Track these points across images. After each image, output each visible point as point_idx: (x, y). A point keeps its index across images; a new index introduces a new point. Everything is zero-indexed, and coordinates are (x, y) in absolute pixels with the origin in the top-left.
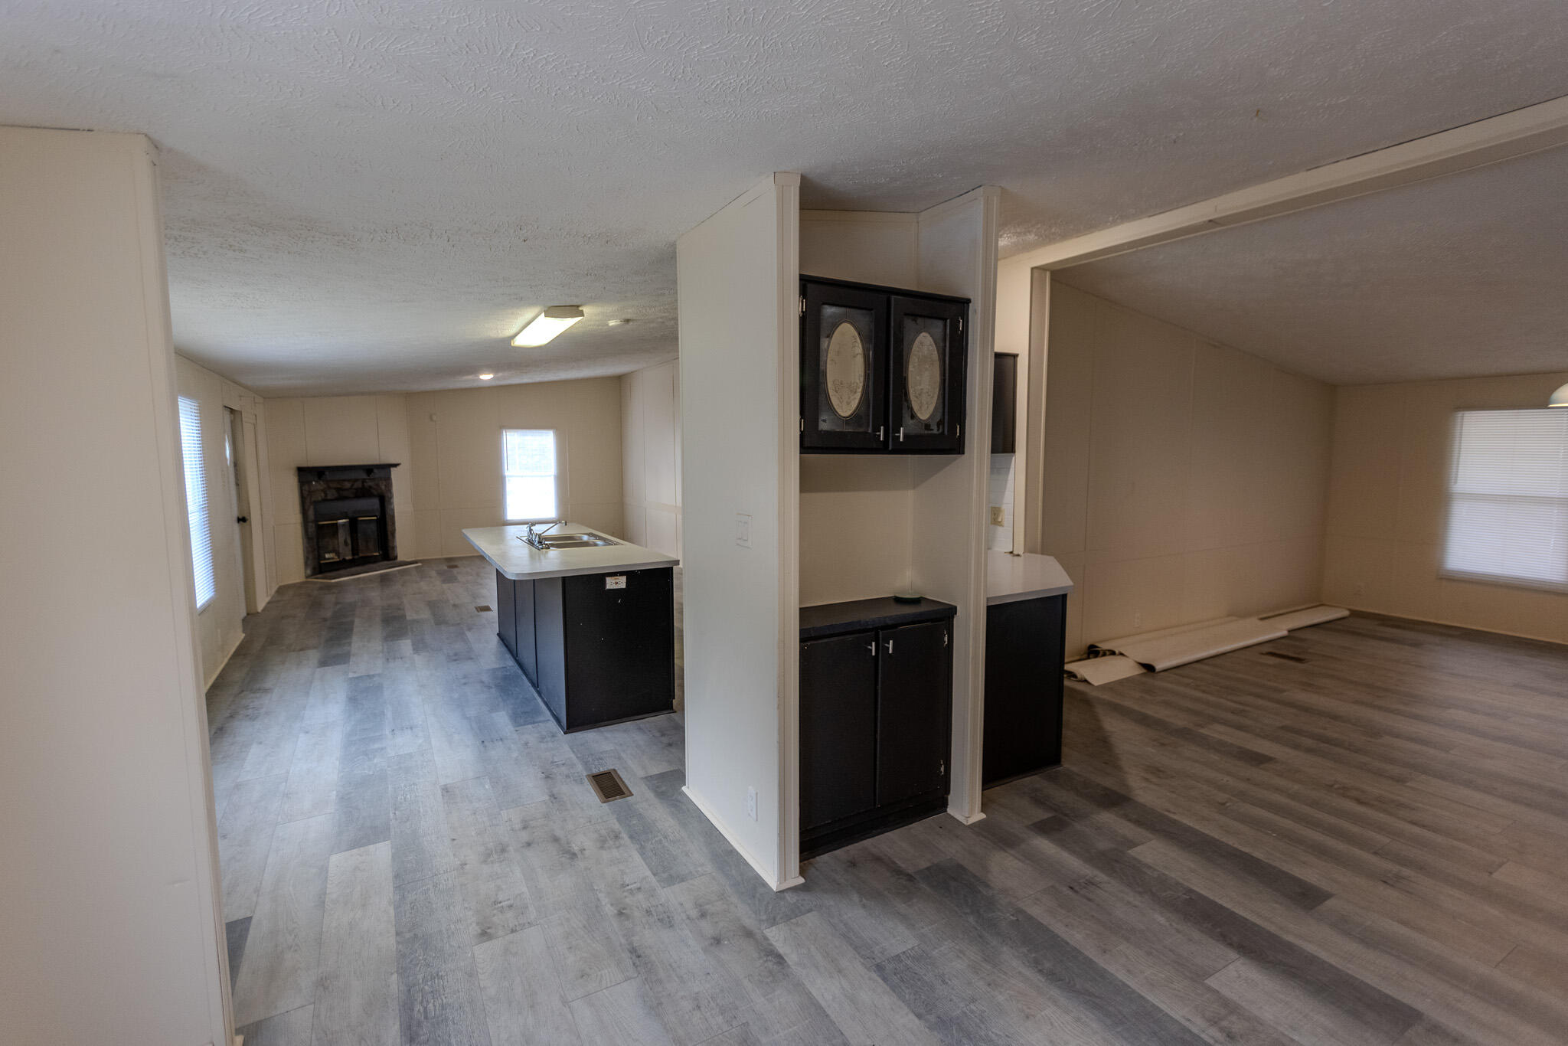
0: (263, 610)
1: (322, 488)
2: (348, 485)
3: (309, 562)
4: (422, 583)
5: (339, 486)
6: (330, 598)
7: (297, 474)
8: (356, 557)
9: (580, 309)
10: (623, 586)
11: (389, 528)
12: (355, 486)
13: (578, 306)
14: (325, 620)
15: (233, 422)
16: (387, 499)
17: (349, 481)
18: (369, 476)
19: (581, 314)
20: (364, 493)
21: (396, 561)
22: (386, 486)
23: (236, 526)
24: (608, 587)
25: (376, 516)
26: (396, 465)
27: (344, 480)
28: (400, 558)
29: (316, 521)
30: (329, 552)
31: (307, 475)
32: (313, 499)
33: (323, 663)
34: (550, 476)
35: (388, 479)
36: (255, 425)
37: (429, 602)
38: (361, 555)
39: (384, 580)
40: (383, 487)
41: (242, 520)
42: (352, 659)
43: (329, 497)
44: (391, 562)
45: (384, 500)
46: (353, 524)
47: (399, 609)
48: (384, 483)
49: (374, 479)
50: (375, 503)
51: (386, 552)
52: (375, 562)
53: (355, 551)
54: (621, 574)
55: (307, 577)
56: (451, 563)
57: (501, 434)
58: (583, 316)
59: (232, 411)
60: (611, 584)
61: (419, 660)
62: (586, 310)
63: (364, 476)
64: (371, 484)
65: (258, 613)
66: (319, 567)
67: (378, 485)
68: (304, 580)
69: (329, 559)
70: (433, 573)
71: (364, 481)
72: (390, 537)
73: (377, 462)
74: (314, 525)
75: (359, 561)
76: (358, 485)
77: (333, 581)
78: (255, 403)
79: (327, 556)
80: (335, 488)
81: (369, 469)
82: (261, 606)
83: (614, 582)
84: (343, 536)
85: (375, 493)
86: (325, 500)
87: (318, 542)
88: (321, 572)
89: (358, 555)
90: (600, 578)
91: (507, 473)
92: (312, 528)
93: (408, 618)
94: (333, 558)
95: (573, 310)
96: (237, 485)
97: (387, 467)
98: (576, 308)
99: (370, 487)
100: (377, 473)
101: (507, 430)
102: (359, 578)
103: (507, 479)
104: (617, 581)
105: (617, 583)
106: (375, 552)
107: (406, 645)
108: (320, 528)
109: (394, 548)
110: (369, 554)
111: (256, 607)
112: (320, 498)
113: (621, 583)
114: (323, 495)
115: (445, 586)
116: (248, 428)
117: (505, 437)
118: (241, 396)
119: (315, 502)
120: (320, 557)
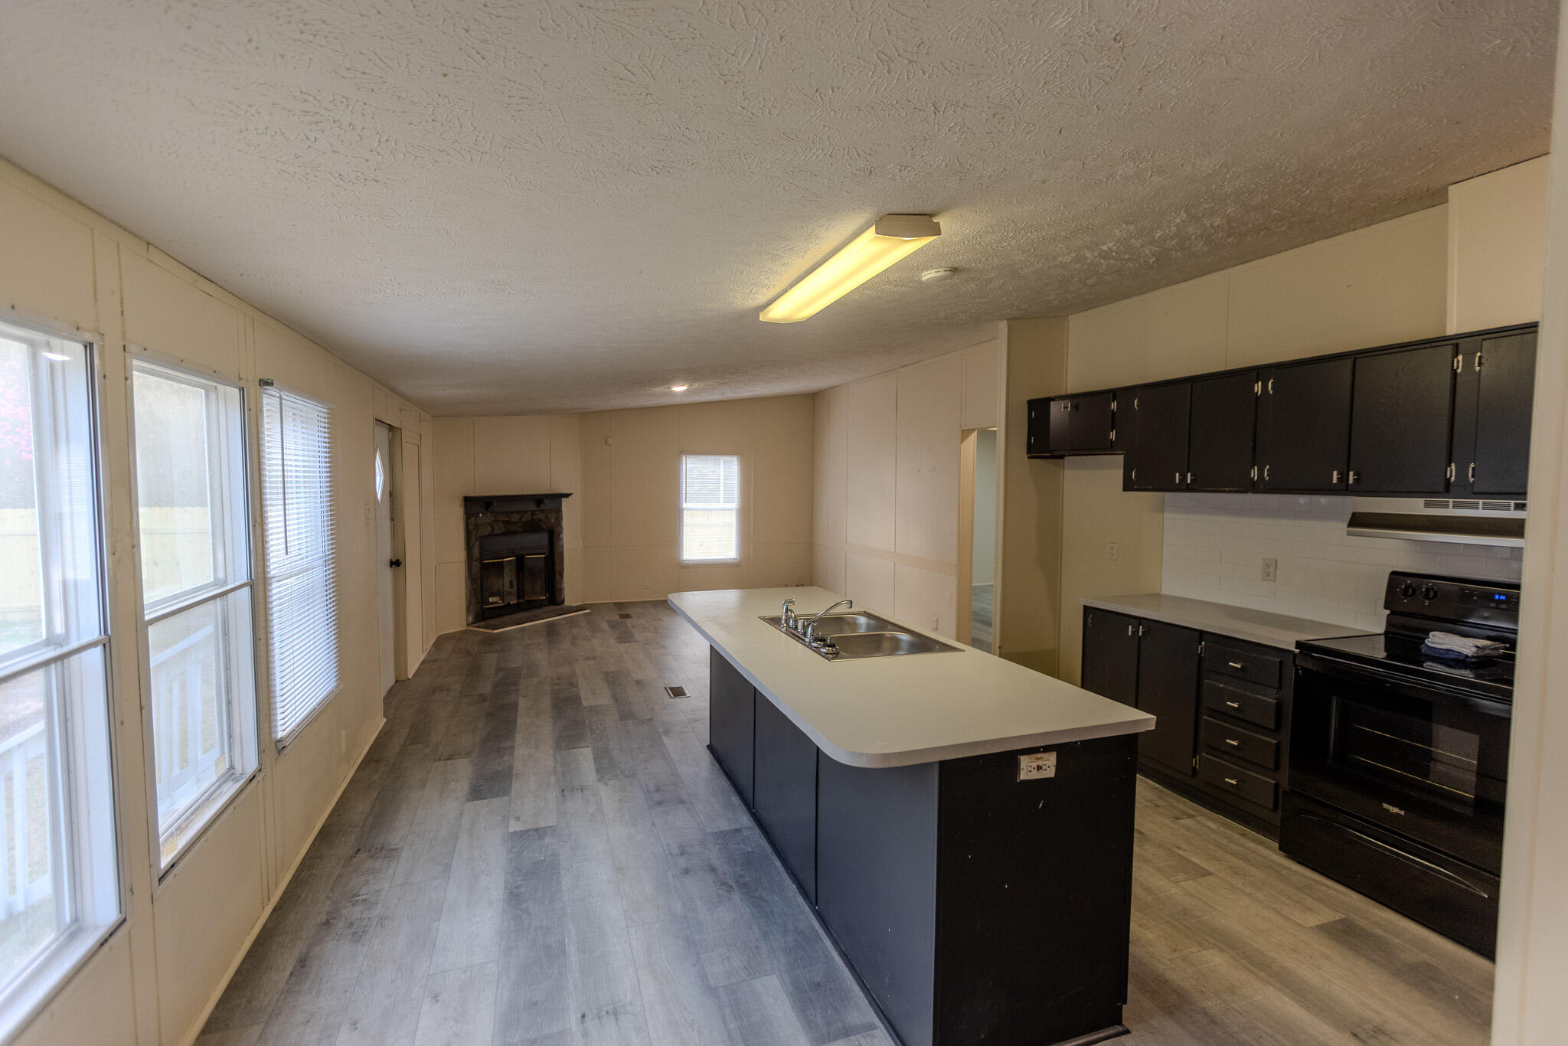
0: (414, 676)
1: (488, 521)
2: (516, 517)
3: (472, 607)
4: (595, 641)
5: (507, 519)
6: (491, 659)
7: (463, 504)
8: (521, 601)
9: (935, 220)
10: (1050, 773)
11: (558, 568)
12: (524, 519)
13: (932, 215)
14: (483, 698)
15: (391, 442)
16: (556, 534)
17: (518, 512)
18: (538, 507)
19: (936, 230)
20: (533, 527)
21: (563, 606)
22: (556, 520)
23: (388, 573)
24: (1023, 776)
25: (544, 554)
26: (567, 495)
27: (512, 512)
28: (567, 603)
29: (481, 559)
30: (493, 595)
31: (473, 505)
32: (478, 534)
33: (477, 793)
34: (731, 510)
35: (559, 511)
36: (419, 447)
37: (607, 673)
38: (527, 599)
39: (551, 631)
40: (553, 521)
41: (395, 563)
42: (516, 785)
43: (496, 532)
44: (558, 607)
45: (553, 535)
46: (520, 561)
47: (571, 684)
48: (554, 515)
49: (542, 511)
50: (542, 538)
51: (554, 597)
52: (540, 607)
53: (520, 594)
54: (1047, 749)
55: (468, 625)
56: (623, 610)
57: (679, 461)
58: (939, 233)
59: (391, 428)
60: (1029, 770)
61: (607, 794)
62: (942, 221)
63: (532, 506)
64: (540, 516)
65: (409, 679)
66: (483, 612)
67: (547, 517)
68: (465, 628)
69: (492, 603)
70: (605, 626)
71: (533, 513)
72: (558, 579)
73: (548, 492)
74: (478, 565)
75: (525, 607)
76: (527, 517)
77: (496, 631)
78: (420, 420)
79: (491, 600)
80: (503, 522)
81: (539, 500)
82: (412, 670)
83: (1034, 765)
84: (508, 576)
85: (545, 527)
86: (491, 535)
87: (482, 584)
88: (483, 620)
89: (523, 598)
90: (1005, 760)
91: (684, 505)
92: (476, 566)
93: (585, 704)
94: (496, 603)
95: (920, 221)
96: (392, 520)
97: (559, 497)
98: (927, 218)
99: (540, 520)
100: (547, 503)
101: (688, 456)
102: (523, 628)
103: (685, 512)
104: (1040, 763)
105: (1039, 768)
106: (542, 595)
107: (585, 757)
108: (485, 567)
109: (561, 590)
110: (536, 598)
111: (406, 672)
112: (486, 533)
113: (1046, 767)
114: (490, 529)
115: (622, 647)
116: (409, 451)
117: (684, 462)
118: (402, 410)
119: (480, 537)
120: (483, 601)
